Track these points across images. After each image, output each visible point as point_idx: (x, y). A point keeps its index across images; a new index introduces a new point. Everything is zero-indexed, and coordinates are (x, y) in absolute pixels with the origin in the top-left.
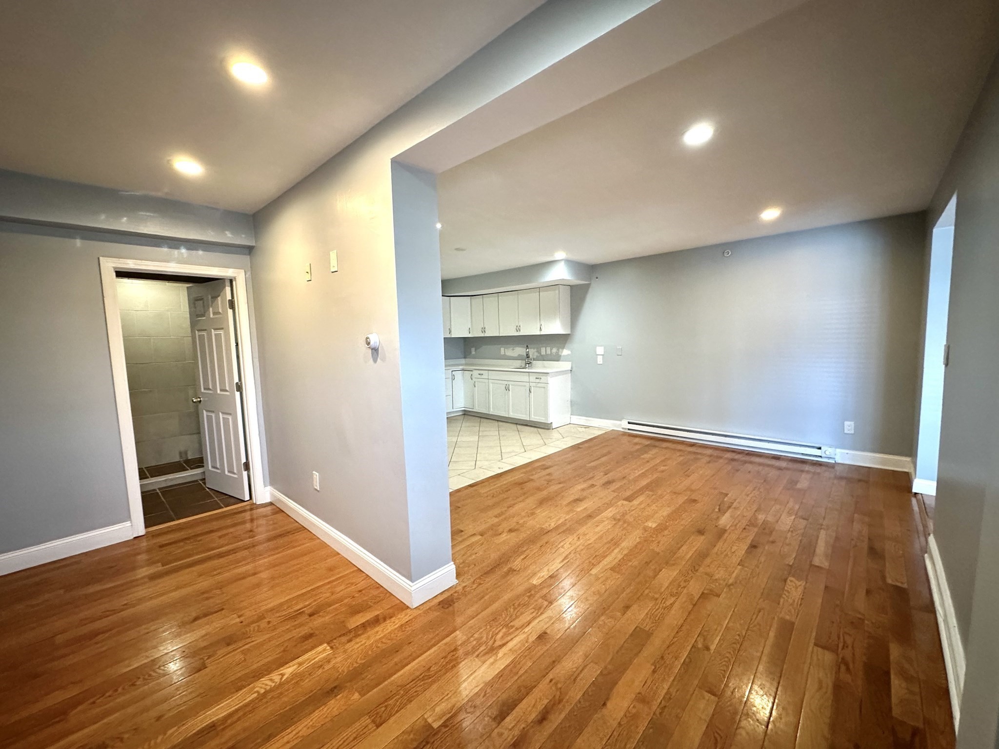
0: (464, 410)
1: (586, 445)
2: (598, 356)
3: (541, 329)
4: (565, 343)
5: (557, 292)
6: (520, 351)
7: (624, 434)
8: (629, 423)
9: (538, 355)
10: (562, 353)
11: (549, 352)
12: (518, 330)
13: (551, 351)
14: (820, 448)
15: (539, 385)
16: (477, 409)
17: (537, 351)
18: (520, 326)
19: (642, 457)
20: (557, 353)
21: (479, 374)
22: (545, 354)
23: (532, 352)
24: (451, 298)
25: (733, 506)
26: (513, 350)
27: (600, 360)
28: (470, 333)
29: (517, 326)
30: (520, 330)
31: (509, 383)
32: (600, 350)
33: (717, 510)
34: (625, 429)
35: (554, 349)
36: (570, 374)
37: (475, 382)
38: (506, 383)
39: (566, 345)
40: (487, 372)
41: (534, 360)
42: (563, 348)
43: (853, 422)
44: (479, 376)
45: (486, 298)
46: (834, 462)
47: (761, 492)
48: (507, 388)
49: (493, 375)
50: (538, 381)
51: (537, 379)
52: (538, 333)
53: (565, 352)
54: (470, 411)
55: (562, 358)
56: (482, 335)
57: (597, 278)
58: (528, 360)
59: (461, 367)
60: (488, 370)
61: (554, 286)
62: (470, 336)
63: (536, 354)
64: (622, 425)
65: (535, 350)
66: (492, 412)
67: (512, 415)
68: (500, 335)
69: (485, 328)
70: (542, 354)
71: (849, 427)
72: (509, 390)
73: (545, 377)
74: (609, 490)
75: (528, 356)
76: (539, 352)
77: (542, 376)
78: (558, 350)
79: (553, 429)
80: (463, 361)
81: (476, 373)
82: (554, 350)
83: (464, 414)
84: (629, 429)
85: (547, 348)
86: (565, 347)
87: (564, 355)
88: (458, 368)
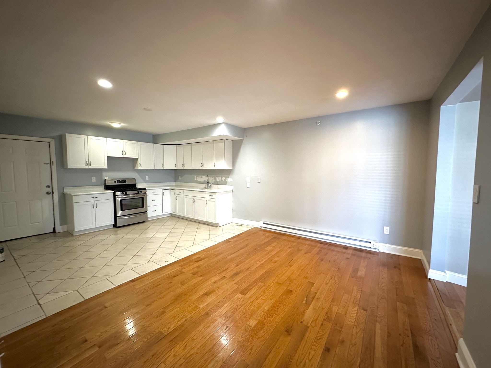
0: (170, 214)
1: (235, 239)
2: (247, 183)
3: (214, 166)
4: (230, 175)
5: (223, 143)
6: (205, 178)
7: (261, 230)
8: (264, 223)
9: (215, 181)
11: (220, 180)
12: (202, 166)
13: (222, 179)
14: (370, 243)
15: (212, 200)
16: (178, 213)
17: (214, 179)
18: (203, 163)
19: (266, 249)
20: (225, 180)
21: (179, 192)
22: (218, 181)
23: (211, 180)
24: (164, 145)
25: (316, 297)
26: (201, 178)
27: (248, 185)
28: (176, 167)
29: (202, 164)
30: (203, 166)
31: (195, 198)
32: (248, 179)
33: (304, 302)
34: (262, 227)
35: (223, 178)
36: (232, 193)
37: (176, 197)
39: (230, 176)
40: (183, 190)
41: (212, 184)
42: (228, 177)
43: (389, 227)
45: (185, 147)
46: (378, 251)
47: (336, 280)
48: (194, 201)
49: (186, 193)
50: (211, 197)
51: (210, 196)
52: (213, 168)
53: (229, 180)
54: (174, 214)
55: (227, 183)
56: (183, 168)
57: (247, 136)
58: (208, 185)
59: (168, 188)
61: (221, 139)
62: (176, 168)
63: (214, 180)
64: (259, 225)
65: (213, 178)
66: (186, 215)
67: (197, 218)
68: (193, 169)
69: (184, 164)
70: (217, 181)
71: (387, 230)
72: (195, 202)
73: (214, 195)
74: (234, 282)
75: (208, 182)
76: (215, 179)
77: (213, 194)
78: (226, 178)
79: (219, 227)
80: (174, 184)
81: (177, 191)
82: (223, 179)
83: (171, 216)
84: (264, 227)
85: (220, 177)
86: (230, 177)
87: (229, 182)
88: (166, 188)
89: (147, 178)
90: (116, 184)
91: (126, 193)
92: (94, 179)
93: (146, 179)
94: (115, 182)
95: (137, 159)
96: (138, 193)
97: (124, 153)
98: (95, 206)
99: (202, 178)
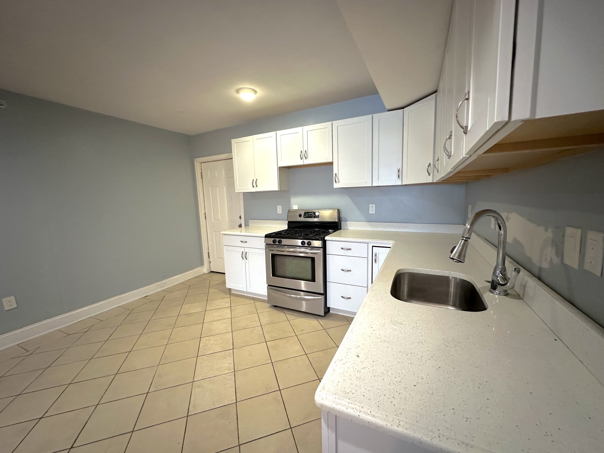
88: (382, 243)
89: (372, 209)
90: (302, 219)
91: (280, 242)
92: (279, 209)
93: (371, 212)
94: (300, 216)
95: (331, 163)
96: (301, 245)
97: (304, 155)
98: (244, 256)
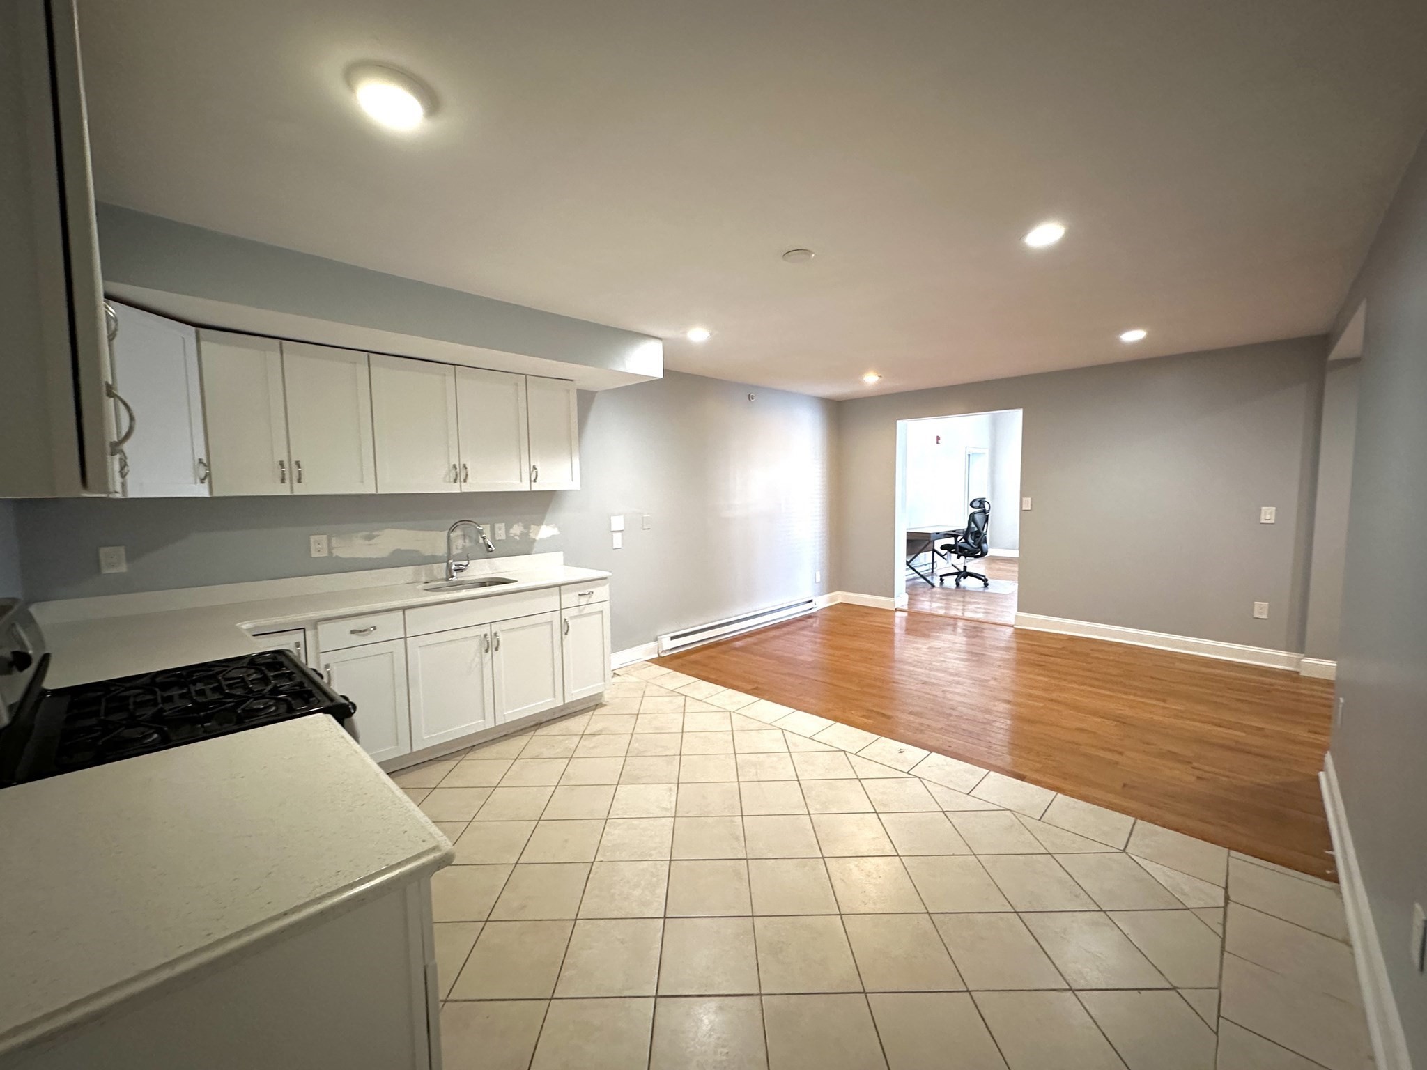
2: (614, 534)
3: (532, 478)
4: (545, 512)
8: (672, 638)
10: (537, 534)
12: (459, 478)
13: (508, 532)
14: (811, 601)
20: (525, 535)
21: (353, 632)
26: (369, 538)
27: (617, 541)
28: (211, 482)
30: (463, 481)
31: (495, 628)
32: (617, 523)
35: (515, 526)
38: (486, 630)
39: (548, 517)
40: (396, 615)
42: (540, 523)
44: (356, 639)
48: (488, 645)
49: (427, 621)
50: (583, 600)
51: (582, 597)
53: (545, 532)
55: (536, 546)
60: (404, 609)
64: (662, 647)
69: (295, 465)
71: (818, 576)
72: (497, 649)
73: (602, 588)
77: (593, 587)
78: (527, 527)
79: (606, 703)
81: (333, 632)
82: (517, 530)
84: (671, 649)
85: (497, 526)
86: (545, 522)
87: (541, 540)
99: (373, 542)
